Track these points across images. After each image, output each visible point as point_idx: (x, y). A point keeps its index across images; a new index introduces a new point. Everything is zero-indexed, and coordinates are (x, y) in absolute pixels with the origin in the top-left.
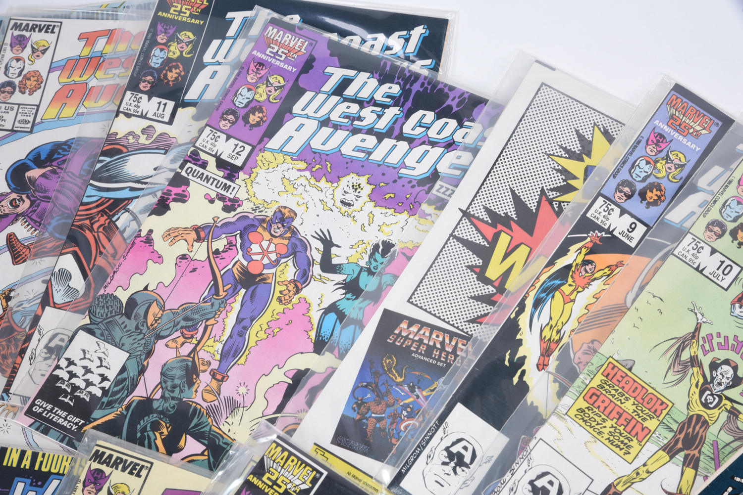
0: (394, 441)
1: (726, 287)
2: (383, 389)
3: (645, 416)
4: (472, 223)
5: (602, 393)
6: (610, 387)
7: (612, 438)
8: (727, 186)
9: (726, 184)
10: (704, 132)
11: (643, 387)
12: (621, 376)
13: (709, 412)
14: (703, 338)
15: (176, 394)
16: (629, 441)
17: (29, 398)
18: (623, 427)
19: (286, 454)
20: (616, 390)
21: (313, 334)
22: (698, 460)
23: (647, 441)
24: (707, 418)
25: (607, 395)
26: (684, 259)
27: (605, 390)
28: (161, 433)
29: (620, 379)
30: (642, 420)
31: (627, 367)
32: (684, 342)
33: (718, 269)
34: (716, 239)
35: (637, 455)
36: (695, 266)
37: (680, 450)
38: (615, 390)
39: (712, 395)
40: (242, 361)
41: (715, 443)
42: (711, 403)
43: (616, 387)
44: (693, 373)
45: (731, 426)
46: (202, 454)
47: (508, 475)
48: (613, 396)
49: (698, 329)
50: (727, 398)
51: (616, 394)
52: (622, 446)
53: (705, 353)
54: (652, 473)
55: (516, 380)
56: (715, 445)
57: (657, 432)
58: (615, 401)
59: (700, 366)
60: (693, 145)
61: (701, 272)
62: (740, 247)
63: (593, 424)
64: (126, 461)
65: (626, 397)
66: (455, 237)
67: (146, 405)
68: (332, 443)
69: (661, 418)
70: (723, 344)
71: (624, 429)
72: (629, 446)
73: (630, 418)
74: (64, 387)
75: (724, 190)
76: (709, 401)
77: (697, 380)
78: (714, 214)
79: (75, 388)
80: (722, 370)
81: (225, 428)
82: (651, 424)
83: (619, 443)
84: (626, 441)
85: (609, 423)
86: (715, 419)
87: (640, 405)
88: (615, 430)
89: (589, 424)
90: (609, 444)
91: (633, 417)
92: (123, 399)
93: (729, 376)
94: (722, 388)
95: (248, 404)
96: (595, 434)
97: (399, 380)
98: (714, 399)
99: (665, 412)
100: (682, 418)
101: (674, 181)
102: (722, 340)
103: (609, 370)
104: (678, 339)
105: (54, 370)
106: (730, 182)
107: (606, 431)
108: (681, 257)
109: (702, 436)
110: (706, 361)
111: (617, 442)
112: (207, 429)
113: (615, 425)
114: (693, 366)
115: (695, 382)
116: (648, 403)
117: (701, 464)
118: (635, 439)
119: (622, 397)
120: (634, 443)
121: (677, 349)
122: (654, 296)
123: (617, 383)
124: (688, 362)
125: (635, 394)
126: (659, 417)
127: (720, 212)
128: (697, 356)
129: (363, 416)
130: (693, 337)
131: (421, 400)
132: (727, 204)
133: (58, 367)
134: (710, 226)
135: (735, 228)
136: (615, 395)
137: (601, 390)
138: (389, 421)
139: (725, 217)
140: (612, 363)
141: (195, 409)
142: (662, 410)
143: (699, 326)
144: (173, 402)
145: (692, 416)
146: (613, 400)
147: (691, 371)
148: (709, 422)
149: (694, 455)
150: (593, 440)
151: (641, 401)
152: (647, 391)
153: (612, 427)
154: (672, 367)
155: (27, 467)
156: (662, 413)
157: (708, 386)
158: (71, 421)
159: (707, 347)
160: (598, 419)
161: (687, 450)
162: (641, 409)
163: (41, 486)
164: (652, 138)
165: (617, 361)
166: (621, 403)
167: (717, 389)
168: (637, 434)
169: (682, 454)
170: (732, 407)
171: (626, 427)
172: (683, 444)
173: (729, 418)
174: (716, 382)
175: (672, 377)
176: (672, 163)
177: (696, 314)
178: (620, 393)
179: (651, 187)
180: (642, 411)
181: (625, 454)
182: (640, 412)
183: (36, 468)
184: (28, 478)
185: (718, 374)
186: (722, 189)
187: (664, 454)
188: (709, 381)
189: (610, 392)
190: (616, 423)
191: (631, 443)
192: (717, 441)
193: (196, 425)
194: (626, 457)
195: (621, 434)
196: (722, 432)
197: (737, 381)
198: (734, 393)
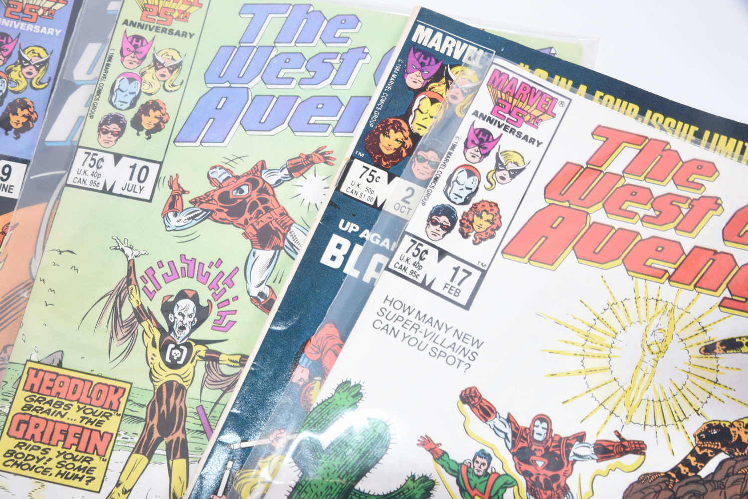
1: (148, 198)
3: (99, 418)
5: (31, 416)
6: (40, 402)
7: (63, 470)
8: (108, 65)
9: (106, 62)
10: (58, 6)
11: (84, 380)
12: (51, 380)
13: (179, 371)
14: (142, 277)
16: (88, 462)
18: (74, 448)
20: (50, 402)
22: (185, 442)
23: (112, 450)
24: (180, 381)
25: (39, 415)
26: (83, 185)
27: (35, 409)
29: (50, 384)
30: (96, 425)
31: (55, 364)
32: (119, 295)
33: (131, 179)
34: (116, 140)
35: (105, 475)
36: (100, 188)
37: (158, 441)
38: (48, 402)
39: (177, 347)
41: (200, 409)
42: (179, 359)
43: (48, 399)
44: (144, 330)
45: (213, 376)
48: (48, 412)
49: (131, 269)
50: (198, 342)
51: (51, 407)
52: (80, 474)
53: (151, 296)
54: (130, 490)
56: (201, 412)
57: (121, 433)
58: (53, 418)
59: (150, 316)
60: (49, 29)
61: (110, 192)
62: (149, 138)
63: (32, 463)
65: (66, 406)
69: (120, 411)
70: (170, 274)
71: (76, 450)
72: (90, 470)
73: (79, 430)
75: (106, 72)
76: (175, 358)
77: (151, 336)
78: (104, 109)
80: (180, 309)
82: (110, 425)
83: (76, 472)
84: (84, 464)
85: (53, 452)
86: (190, 377)
87: (88, 407)
88: (64, 457)
89: (27, 467)
90: (63, 481)
91: (84, 428)
93: (190, 311)
94: (187, 331)
96: (39, 476)
98: (182, 351)
99: (123, 400)
100: (147, 397)
101: (41, 86)
102: (166, 269)
103: (32, 380)
104: (110, 294)
106: (110, 58)
107: (52, 464)
108: (79, 184)
109: (181, 408)
110: (155, 308)
111: (72, 472)
113: (62, 451)
114: (140, 321)
115: (151, 340)
116: (98, 399)
117: (191, 447)
118: (95, 456)
119: (60, 407)
120: (97, 462)
121: (113, 308)
122: (61, 252)
123: (48, 392)
124: (133, 319)
125: (76, 396)
126: (117, 410)
127: (111, 102)
128: (142, 305)
130: (129, 282)
132: (116, 87)
134: (104, 127)
135: (136, 115)
136: (50, 410)
137: (29, 412)
139: (118, 106)
140: (33, 369)
142: (119, 400)
143: (131, 264)
145: (161, 387)
146: (49, 417)
147: (140, 329)
148: (185, 384)
149: (178, 438)
150: (39, 485)
151: (88, 401)
152: (92, 382)
153: (60, 454)
154: (114, 336)
156: (120, 403)
157: (168, 338)
159: (151, 287)
160: (37, 453)
161: (167, 436)
162: (90, 411)
165: (39, 362)
166: (62, 416)
167: (180, 337)
168: (96, 448)
169: (163, 445)
170: (208, 351)
171: (77, 445)
172: (159, 432)
173: (208, 367)
174: (176, 328)
175: (118, 348)
176: (30, 64)
177: (123, 250)
178: (56, 404)
179: (13, 108)
180: (93, 413)
181: (88, 482)
182: (90, 416)
185: (176, 315)
186: (103, 71)
187: (140, 457)
188: (167, 330)
189: (42, 408)
190: (63, 447)
191: (92, 464)
192: (202, 406)
194: (91, 486)
195: (74, 458)
196: (205, 389)
197: (202, 314)
198: (205, 332)
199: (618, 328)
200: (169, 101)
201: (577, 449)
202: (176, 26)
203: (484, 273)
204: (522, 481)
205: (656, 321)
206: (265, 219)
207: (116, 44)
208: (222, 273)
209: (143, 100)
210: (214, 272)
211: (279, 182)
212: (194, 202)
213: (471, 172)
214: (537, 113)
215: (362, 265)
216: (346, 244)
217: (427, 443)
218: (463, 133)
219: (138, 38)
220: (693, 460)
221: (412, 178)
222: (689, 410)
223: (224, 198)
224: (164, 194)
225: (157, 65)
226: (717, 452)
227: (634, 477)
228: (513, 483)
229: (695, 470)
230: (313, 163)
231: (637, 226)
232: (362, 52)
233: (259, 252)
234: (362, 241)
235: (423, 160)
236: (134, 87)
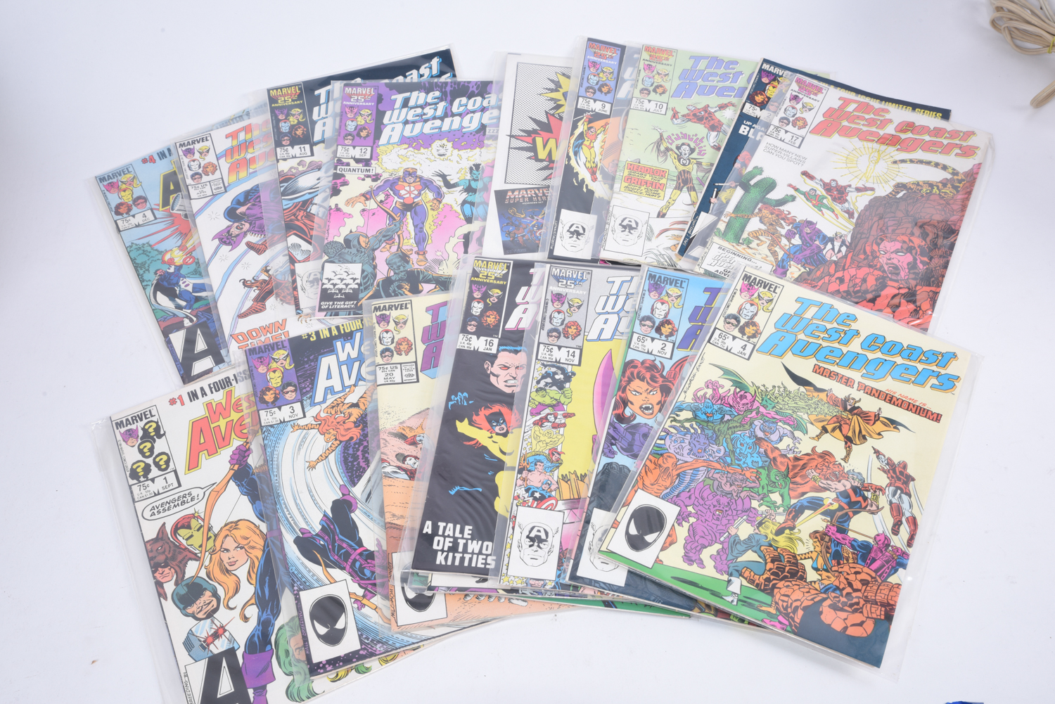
0: (537, 242)
1: (664, 114)
2: (517, 223)
3: (658, 179)
4: (517, 139)
6: (634, 173)
7: (648, 193)
9: (638, 72)
10: (614, 55)
11: (650, 168)
12: (637, 167)
13: (687, 167)
15: (402, 269)
16: (657, 191)
17: (315, 307)
18: (650, 187)
19: (485, 262)
20: (638, 174)
21: (462, 217)
22: (693, 187)
24: (688, 170)
25: (635, 177)
26: (637, 109)
27: (633, 175)
28: (406, 289)
30: (658, 181)
31: (638, 162)
32: (658, 143)
33: (656, 108)
34: (648, 96)
36: (645, 110)
37: (683, 187)
39: (684, 160)
40: (430, 241)
42: (686, 163)
43: (637, 172)
44: (670, 154)
45: (701, 169)
46: (435, 288)
47: (607, 226)
49: (661, 136)
50: (692, 159)
52: (655, 195)
53: (671, 144)
54: (676, 200)
55: (585, 190)
58: (641, 178)
59: (672, 150)
60: (612, 62)
61: (649, 111)
62: (661, 95)
63: (636, 190)
64: (395, 305)
65: (645, 175)
66: (512, 148)
67: (388, 281)
68: (505, 253)
71: (652, 188)
72: (658, 194)
74: (333, 291)
75: (638, 76)
76: (684, 163)
77: (674, 156)
78: (640, 86)
79: (340, 290)
80: (683, 148)
81: (441, 273)
82: (663, 181)
83: (653, 194)
84: (655, 192)
85: (643, 188)
86: (692, 169)
87: (653, 175)
88: (647, 190)
89: (634, 191)
90: (648, 196)
91: (653, 181)
92: (372, 284)
93: (688, 149)
94: (687, 155)
95: (446, 257)
96: (639, 194)
97: (522, 216)
98: (687, 161)
100: (676, 174)
101: (612, 80)
102: (675, 136)
103: (629, 167)
104: (655, 143)
105: (322, 286)
106: (640, 70)
107: (644, 191)
109: (690, 178)
110: (673, 147)
111: (651, 194)
112: (431, 277)
114: (668, 151)
116: (656, 173)
119: (642, 175)
120: (660, 191)
121: (657, 147)
122: (633, 129)
123: (637, 170)
124: (665, 151)
125: (648, 172)
126: (665, 177)
127: (643, 84)
128: (668, 147)
129: (514, 238)
130: (661, 140)
131: (540, 220)
132: (644, 80)
133: (323, 284)
134: (642, 91)
135: (654, 88)
137: (631, 176)
138: (529, 235)
139: (646, 86)
140: (630, 163)
141: (418, 271)
142: (665, 174)
143: (661, 134)
144: (403, 274)
145: (680, 171)
146: (639, 177)
148: (690, 171)
149: (690, 186)
150: (639, 197)
152: (653, 168)
153: (645, 188)
154: (659, 155)
155: (337, 334)
157: (680, 157)
158: (349, 304)
159: (671, 142)
160: (637, 188)
161: (686, 185)
162: (654, 177)
163: (351, 339)
164: (590, 64)
165: (631, 161)
166: (644, 178)
167: (685, 157)
168: (659, 187)
169: (685, 188)
170: (697, 161)
171: (652, 186)
172: (683, 184)
174: (683, 154)
175: (661, 159)
176: (606, 73)
177: (657, 130)
178: (640, 174)
179: (603, 86)
180: (656, 178)
181: (658, 197)
183: (342, 332)
184: (341, 338)
185: (682, 150)
187: (677, 191)
188: (680, 155)
189: (636, 175)
193: (423, 278)
194: (660, 198)
195: (651, 190)
197: (692, 151)
198: (694, 155)
199: (859, 156)
200: (667, 85)
201: (848, 189)
202: (664, 62)
203: (803, 138)
204: (829, 197)
205: (873, 154)
206: (712, 122)
207: (642, 67)
208: (698, 139)
209: (655, 84)
210: (695, 138)
211: (715, 111)
212: (683, 116)
213: (793, 108)
214: (816, 92)
215: (755, 134)
216: (748, 128)
217: (790, 185)
218: (788, 96)
219: (650, 65)
220: (894, 193)
221: (769, 110)
222: (889, 179)
223: (695, 115)
224: (670, 113)
225: (658, 74)
226: (902, 191)
227: (872, 197)
228: (826, 198)
229: (895, 196)
230: (728, 106)
231: (861, 127)
232: (741, 73)
233: (711, 133)
234: (754, 128)
235: (772, 105)
236: (652, 80)
